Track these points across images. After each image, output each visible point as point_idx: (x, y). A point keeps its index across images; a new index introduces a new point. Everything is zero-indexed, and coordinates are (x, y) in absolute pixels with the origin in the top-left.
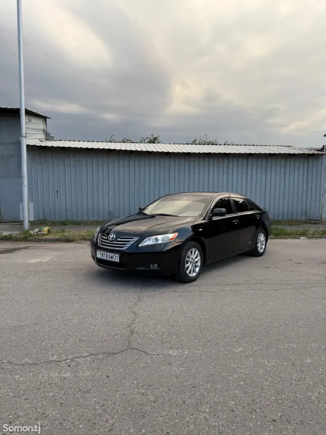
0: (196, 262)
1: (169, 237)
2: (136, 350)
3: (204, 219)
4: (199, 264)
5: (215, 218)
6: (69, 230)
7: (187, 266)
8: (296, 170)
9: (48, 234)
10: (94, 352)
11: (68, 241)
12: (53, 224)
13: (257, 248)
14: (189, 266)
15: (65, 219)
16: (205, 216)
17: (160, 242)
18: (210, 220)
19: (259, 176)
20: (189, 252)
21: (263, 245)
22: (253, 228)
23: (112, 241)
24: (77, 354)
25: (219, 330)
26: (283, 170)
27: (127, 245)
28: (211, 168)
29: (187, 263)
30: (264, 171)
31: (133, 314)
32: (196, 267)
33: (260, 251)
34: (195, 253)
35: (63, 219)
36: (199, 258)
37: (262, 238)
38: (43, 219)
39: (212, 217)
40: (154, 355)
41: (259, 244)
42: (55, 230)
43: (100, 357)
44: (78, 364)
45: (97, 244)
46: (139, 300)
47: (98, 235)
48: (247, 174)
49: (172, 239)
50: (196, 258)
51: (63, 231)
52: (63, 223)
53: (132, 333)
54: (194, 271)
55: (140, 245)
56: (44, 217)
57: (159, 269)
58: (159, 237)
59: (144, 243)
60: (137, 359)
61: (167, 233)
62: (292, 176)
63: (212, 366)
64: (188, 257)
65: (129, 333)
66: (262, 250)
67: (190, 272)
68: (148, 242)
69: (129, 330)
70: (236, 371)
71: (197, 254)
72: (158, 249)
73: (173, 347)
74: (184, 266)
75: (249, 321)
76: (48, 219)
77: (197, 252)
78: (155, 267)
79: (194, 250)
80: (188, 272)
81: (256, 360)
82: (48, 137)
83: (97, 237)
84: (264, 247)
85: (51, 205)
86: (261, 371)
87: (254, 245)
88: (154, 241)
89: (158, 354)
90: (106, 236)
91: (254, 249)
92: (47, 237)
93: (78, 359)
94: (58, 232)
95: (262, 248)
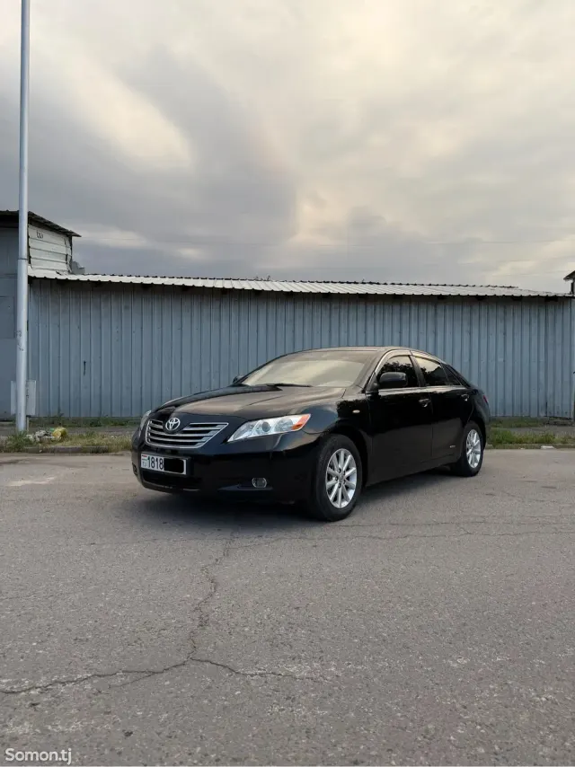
0: (348, 478)
1: (291, 423)
2: (208, 665)
3: (363, 392)
4: (354, 482)
5: (383, 393)
6: (103, 433)
7: (329, 484)
8: (526, 327)
9: (61, 441)
10: (104, 669)
11: (97, 451)
12: (75, 423)
13: (466, 459)
14: (334, 485)
15: (97, 416)
16: (365, 387)
17: (272, 432)
18: (375, 395)
19: (458, 337)
20: (334, 454)
21: (477, 453)
22: (456, 423)
23: (173, 433)
24: (60, 674)
25: (407, 617)
26: (501, 326)
27: (202, 440)
28: (370, 322)
29: (329, 479)
30: (466, 327)
31: (209, 584)
32: (347, 488)
33: (472, 466)
34: (345, 459)
35: (94, 415)
36: (354, 469)
37: (474, 439)
38: (56, 414)
39: (377, 389)
40: (252, 675)
41: (470, 451)
42: (76, 434)
43: (118, 681)
44: (58, 699)
45: (143, 441)
46: (227, 554)
47: (146, 423)
48: (436, 334)
49: (299, 426)
50: (348, 469)
51: (91, 435)
52: (94, 424)
53: (203, 624)
54: (344, 497)
55: (231, 439)
56: (59, 410)
57: (270, 489)
58: (272, 422)
59: (239, 435)
60: (209, 688)
61: (287, 413)
62: (517, 337)
63: (397, 704)
64: (332, 467)
65: (197, 623)
66: (476, 465)
67: (335, 499)
68: (249, 432)
69: (196, 615)
70: (460, 718)
71: (351, 461)
72: (269, 448)
73: (300, 657)
74: (323, 484)
75: (471, 595)
76: (66, 415)
77: (350, 457)
78: (261, 484)
79: (343, 452)
80: (331, 498)
81: (506, 687)
82: (73, 268)
83: (145, 427)
84: (478, 457)
85: (72, 387)
86: (524, 717)
87: (461, 451)
88: (261, 429)
89: (261, 675)
90: (161, 424)
91: (459, 461)
92: (59, 445)
93: (60, 686)
94: (81, 437)
95: (476, 461)
